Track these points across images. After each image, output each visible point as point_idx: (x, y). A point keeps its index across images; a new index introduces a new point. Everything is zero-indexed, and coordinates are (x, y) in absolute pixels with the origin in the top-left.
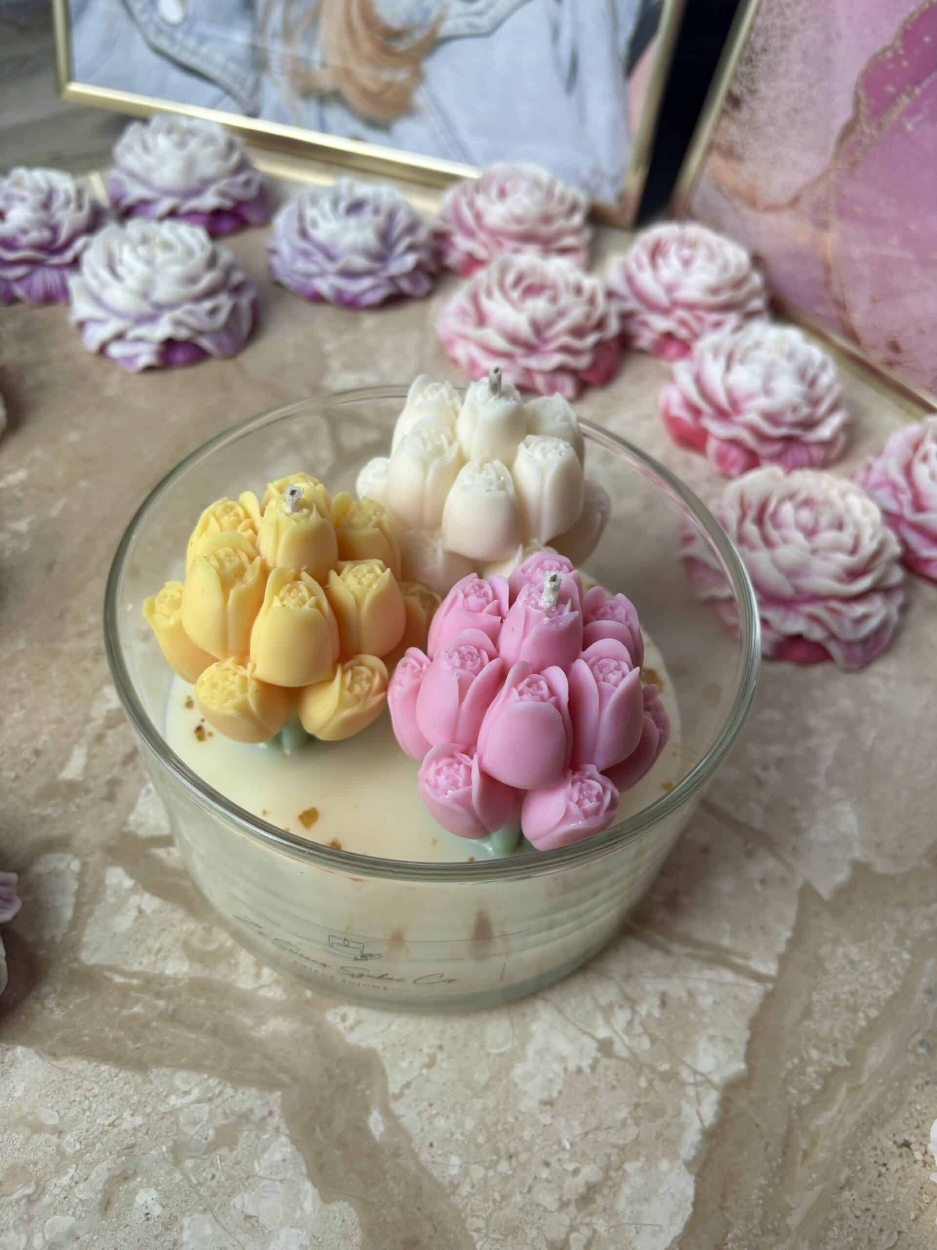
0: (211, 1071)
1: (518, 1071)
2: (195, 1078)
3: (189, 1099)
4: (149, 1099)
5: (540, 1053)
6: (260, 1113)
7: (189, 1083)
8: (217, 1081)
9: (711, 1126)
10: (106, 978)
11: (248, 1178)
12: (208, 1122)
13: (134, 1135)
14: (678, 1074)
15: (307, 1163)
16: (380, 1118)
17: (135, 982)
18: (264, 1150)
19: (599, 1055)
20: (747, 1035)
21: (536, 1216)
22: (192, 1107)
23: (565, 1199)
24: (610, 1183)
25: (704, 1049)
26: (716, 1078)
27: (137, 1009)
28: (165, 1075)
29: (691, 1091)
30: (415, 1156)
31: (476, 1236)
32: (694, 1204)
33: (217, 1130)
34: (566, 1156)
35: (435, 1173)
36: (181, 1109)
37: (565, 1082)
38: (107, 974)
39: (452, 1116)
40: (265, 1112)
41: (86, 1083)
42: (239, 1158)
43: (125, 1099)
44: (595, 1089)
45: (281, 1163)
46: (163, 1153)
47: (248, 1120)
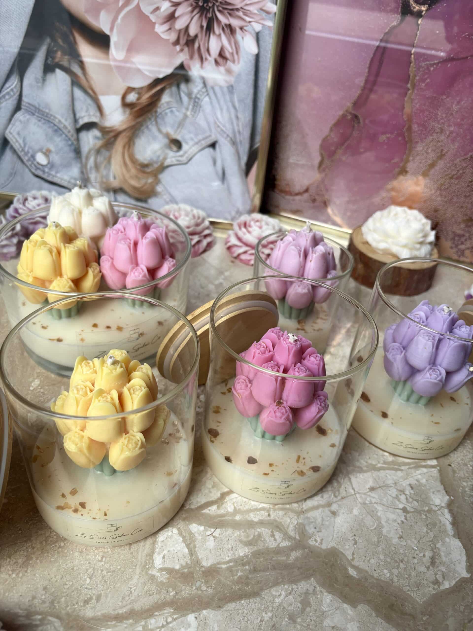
0: (283, 583)
1: (384, 531)
2: (279, 588)
3: (282, 597)
4: (268, 604)
5: (387, 522)
6: (311, 589)
7: (279, 591)
8: (288, 585)
9: (452, 520)
10: (219, 568)
11: (323, 614)
12: (295, 601)
13: (272, 620)
14: (432, 509)
15: (339, 598)
16: (352, 570)
17: (231, 564)
18: (322, 602)
19: (405, 514)
20: (442, 487)
21: (423, 576)
22: (286, 599)
23: (427, 566)
24: (436, 554)
25: (434, 497)
26: (443, 505)
27: (239, 574)
28: (267, 593)
29: (439, 512)
30: (372, 577)
31: (409, 592)
32: (464, 548)
33: (300, 603)
34: (418, 552)
35: (383, 579)
36: (282, 602)
37: (401, 528)
38: (218, 566)
39: (374, 557)
40: (313, 587)
41: (240, 611)
42: (315, 609)
43: (259, 609)
44: (411, 526)
45: (331, 603)
46: (287, 621)
47: (309, 594)
